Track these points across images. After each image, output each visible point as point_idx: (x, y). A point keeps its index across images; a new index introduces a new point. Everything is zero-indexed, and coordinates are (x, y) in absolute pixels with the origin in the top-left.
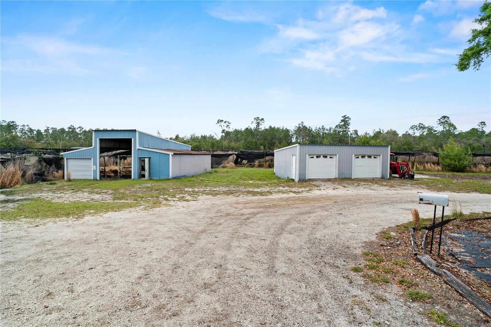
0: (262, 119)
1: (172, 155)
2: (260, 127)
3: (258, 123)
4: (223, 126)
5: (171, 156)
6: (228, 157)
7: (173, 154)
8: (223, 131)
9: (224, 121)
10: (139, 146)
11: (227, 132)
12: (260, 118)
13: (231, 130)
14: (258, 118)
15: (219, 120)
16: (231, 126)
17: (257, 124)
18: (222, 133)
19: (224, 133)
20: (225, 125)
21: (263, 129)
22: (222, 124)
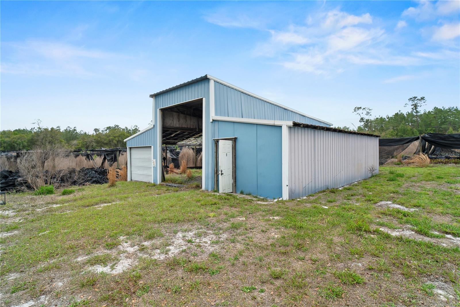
0: (423, 98)
1: (290, 128)
2: (419, 109)
3: (416, 106)
4: (361, 114)
5: (285, 131)
6: (407, 144)
7: (291, 124)
8: (362, 119)
9: (362, 108)
10: (216, 114)
11: (367, 121)
12: (419, 98)
13: (372, 118)
14: (415, 98)
15: (356, 108)
16: (372, 113)
17: (413, 107)
18: (360, 121)
19: (364, 121)
20: (365, 112)
21: (422, 112)
22: (360, 111)
